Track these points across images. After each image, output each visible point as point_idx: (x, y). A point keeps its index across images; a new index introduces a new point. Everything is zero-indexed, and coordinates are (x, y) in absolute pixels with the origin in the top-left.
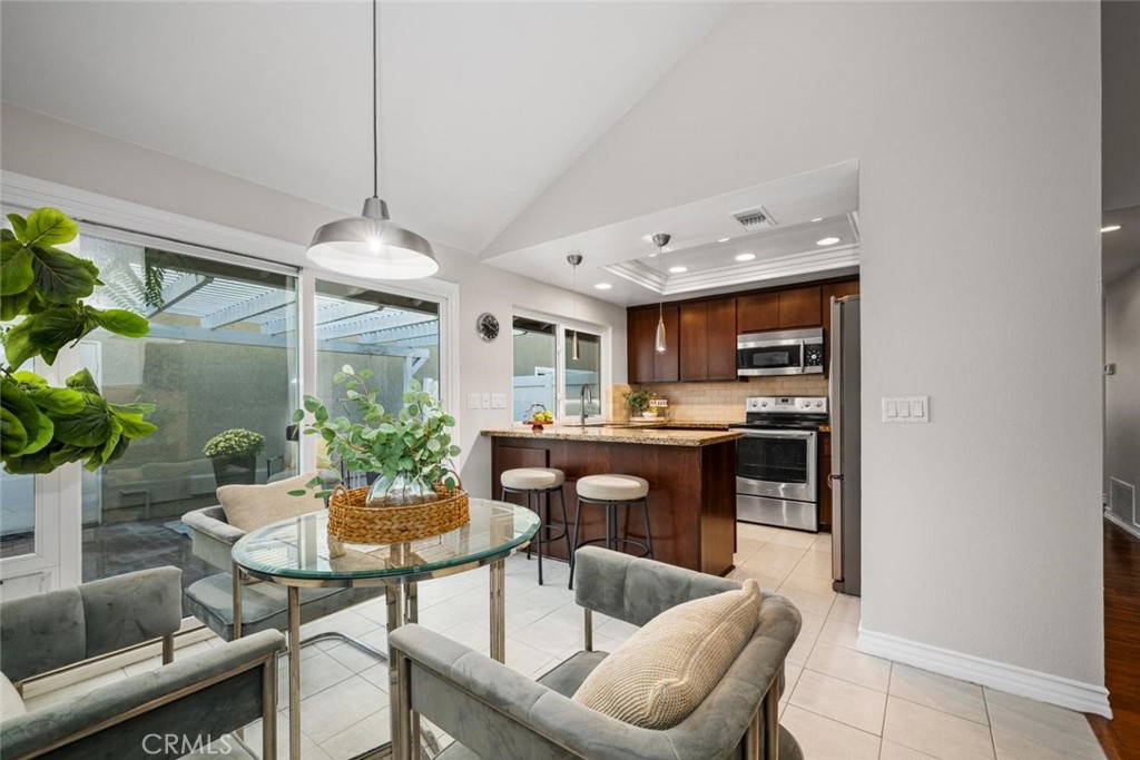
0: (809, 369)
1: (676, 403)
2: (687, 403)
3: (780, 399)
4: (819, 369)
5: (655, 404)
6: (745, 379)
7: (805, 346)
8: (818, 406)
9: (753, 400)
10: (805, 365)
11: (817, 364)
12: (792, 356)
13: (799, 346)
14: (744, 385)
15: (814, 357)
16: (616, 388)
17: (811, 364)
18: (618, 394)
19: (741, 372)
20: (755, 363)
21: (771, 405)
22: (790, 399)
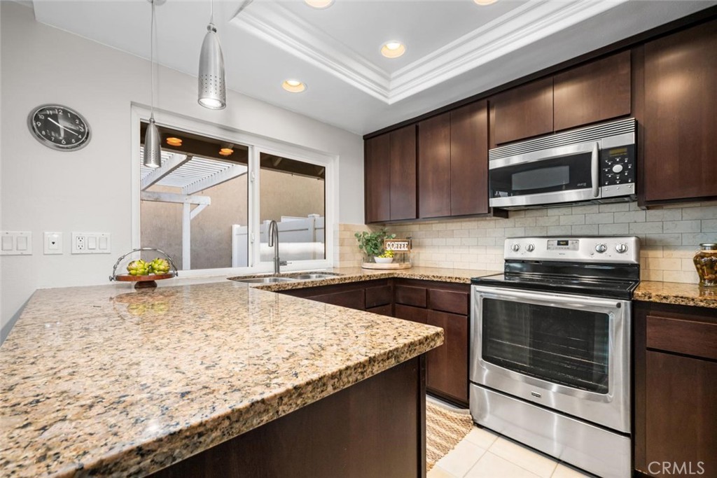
0: (609, 191)
1: (420, 246)
2: (433, 246)
3: (555, 241)
4: (629, 189)
5: (392, 246)
6: (501, 212)
7: (600, 152)
8: (622, 251)
9: (516, 242)
10: (601, 184)
11: (624, 181)
12: (576, 171)
13: (590, 154)
14: (502, 222)
15: (617, 168)
16: (345, 228)
17: (612, 182)
18: (348, 235)
19: (495, 202)
20: (514, 188)
21: (541, 250)
22: (570, 241)
